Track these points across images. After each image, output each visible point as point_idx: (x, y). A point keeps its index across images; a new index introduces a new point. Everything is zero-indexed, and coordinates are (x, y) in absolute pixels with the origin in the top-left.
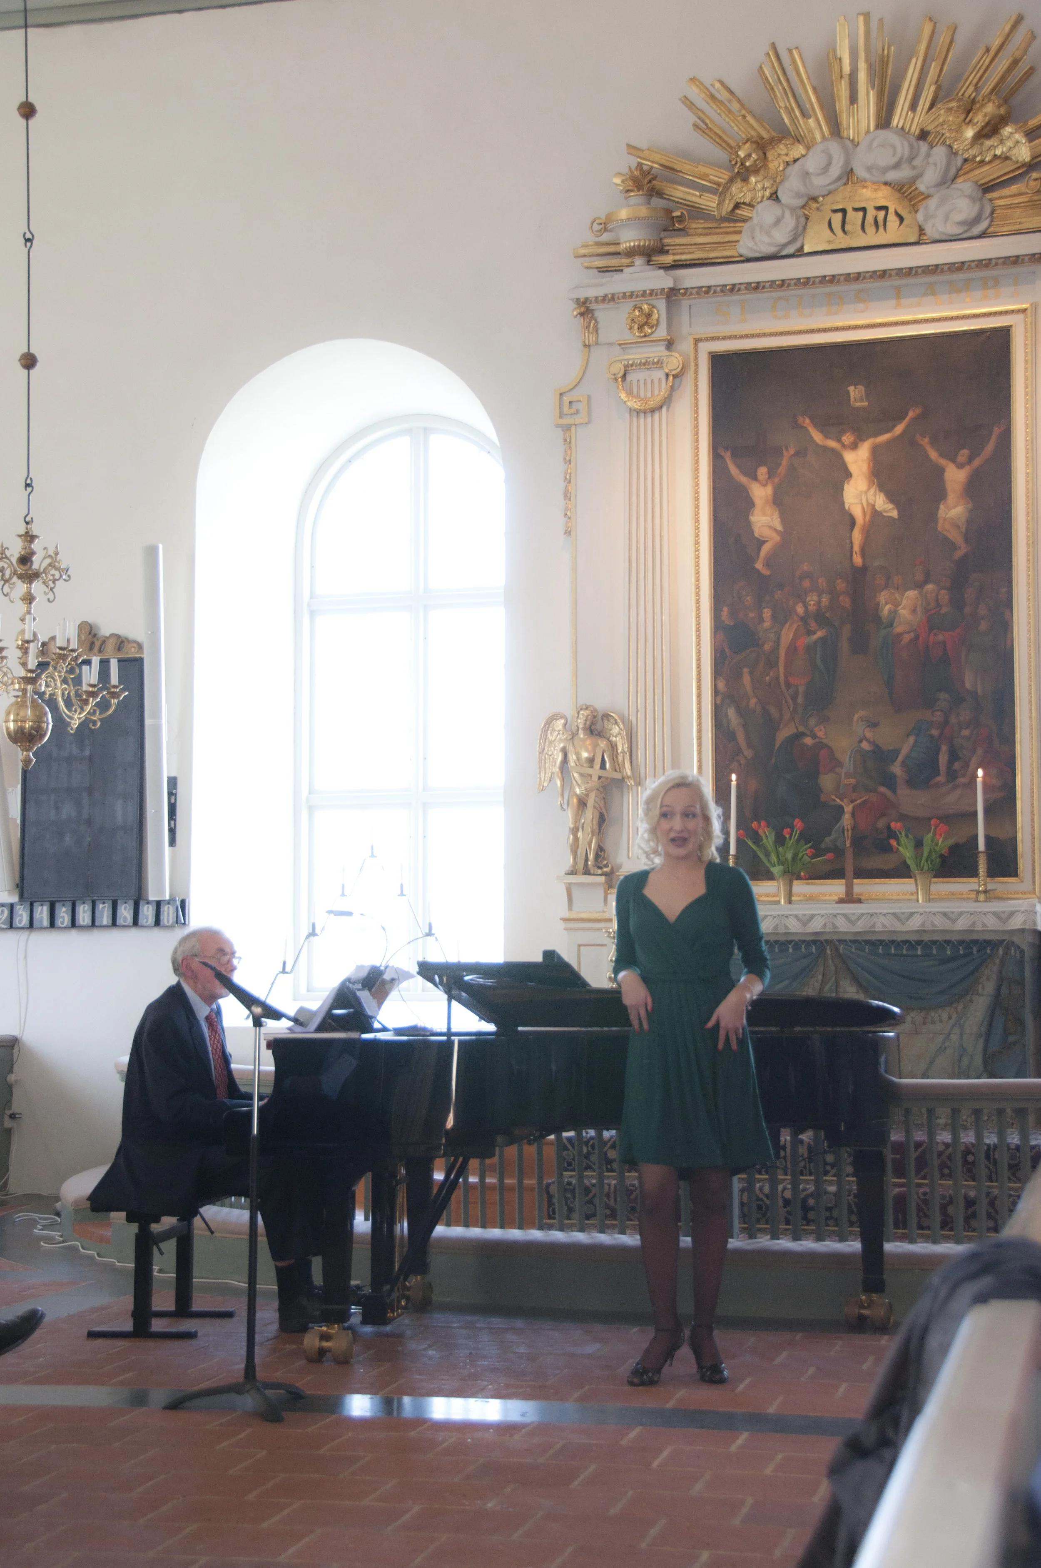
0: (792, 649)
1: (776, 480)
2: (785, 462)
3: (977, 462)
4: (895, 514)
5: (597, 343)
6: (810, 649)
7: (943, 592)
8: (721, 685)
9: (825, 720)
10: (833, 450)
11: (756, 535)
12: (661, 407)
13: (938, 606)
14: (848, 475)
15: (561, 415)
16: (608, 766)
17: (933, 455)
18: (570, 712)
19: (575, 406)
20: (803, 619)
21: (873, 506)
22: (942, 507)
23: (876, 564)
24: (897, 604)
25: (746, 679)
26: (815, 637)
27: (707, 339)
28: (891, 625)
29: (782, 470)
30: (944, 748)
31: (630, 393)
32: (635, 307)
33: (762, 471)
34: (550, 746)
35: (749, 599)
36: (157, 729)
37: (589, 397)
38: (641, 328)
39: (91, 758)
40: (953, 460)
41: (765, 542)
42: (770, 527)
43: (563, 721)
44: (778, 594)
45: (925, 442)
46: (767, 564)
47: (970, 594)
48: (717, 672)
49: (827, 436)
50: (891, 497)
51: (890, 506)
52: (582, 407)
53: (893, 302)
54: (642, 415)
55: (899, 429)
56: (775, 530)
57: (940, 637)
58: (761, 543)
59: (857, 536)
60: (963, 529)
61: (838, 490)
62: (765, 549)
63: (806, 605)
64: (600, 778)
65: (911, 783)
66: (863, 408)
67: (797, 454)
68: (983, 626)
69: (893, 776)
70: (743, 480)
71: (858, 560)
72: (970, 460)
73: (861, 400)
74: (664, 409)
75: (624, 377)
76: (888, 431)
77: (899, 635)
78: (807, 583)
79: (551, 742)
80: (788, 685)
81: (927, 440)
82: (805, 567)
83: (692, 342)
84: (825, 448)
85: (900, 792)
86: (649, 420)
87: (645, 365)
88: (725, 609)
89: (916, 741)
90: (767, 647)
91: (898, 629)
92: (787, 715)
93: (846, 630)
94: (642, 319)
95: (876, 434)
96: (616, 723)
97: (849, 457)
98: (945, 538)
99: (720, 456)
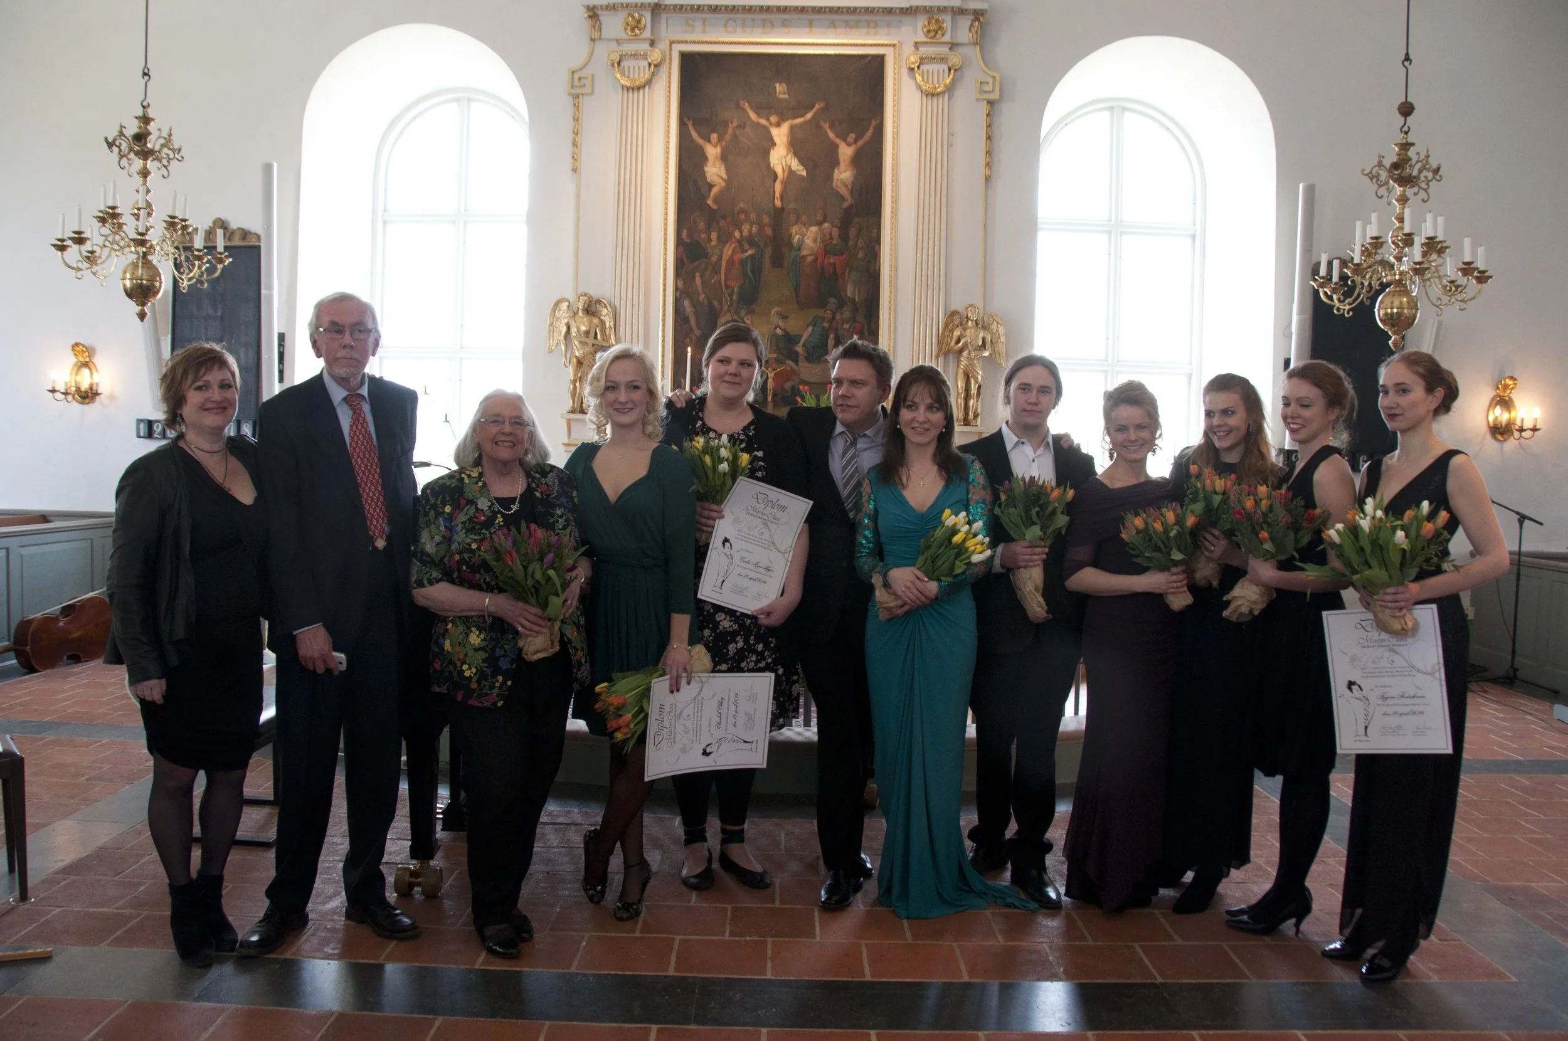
0: (731, 261)
1: (724, 143)
2: (730, 131)
3: (860, 143)
4: (804, 173)
5: (600, 38)
6: (743, 262)
7: (835, 229)
8: (680, 284)
9: (751, 312)
10: (764, 127)
11: (708, 180)
12: (644, 87)
13: (831, 238)
14: (774, 144)
15: (573, 87)
16: (599, 336)
17: (831, 135)
19: (583, 81)
20: (739, 242)
21: (790, 167)
22: (836, 171)
23: (791, 206)
24: (803, 235)
25: (698, 281)
26: (747, 254)
27: (678, 42)
28: (799, 249)
29: (728, 137)
30: (832, 336)
31: (623, 74)
32: (629, 15)
33: (714, 137)
34: (557, 321)
35: (702, 225)
36: (270, 298)
37: (593, 76)
38: (633, 30)
39: (222, 318)
40: (845, 140)
41: (714, 186)
42: (719, 176)
43: (567, 304)
44: (722, 223)
45: (826, 126)
46: (715, 201)
47: (852, 232)
48: (678, 273)
49: (759, 116)
50: (802, 161)
51: (801, 168)
52: (587, 82)
53: (807, 30)
54: (631, 91)
55: (809, 116)
56: (722, 178)
57: (832, 261)
58: (711, 186)
59: (778, 187)
60: (850, 187)
61: (766, 154)
62: (715, 191)
63: (741, 232)
64: (593, 345)
65: (809, 359)
66: (786, 100)
67: (739, 126)
68: (861, 255)
69: (797, 354)
70: (700, 141)
71: (778, 203)
72: (856, 141)
73: (784, 94)
74: (647, 88)
75: (619, 64)
76: (802, 116)
77: (804, 257)
78: (742, 216)
79: (558, 318)
80: (727, 287)
81: (827, 125)
82: (742, 205)
83: (668, 43)
84: (758, 124)
85: (801, 364)
86: (636, 94)
87: (635, 56)
88: (685, 231)
89: (813, 330)
90: (714, 259)
91: (804, 252)
92: (725, 308)
93: (768, 252)
94: (633, 24)
95: (794, 118)
96: (606, 307)
97: (774, 132)
98: (838, 192)
99: (685, 124)
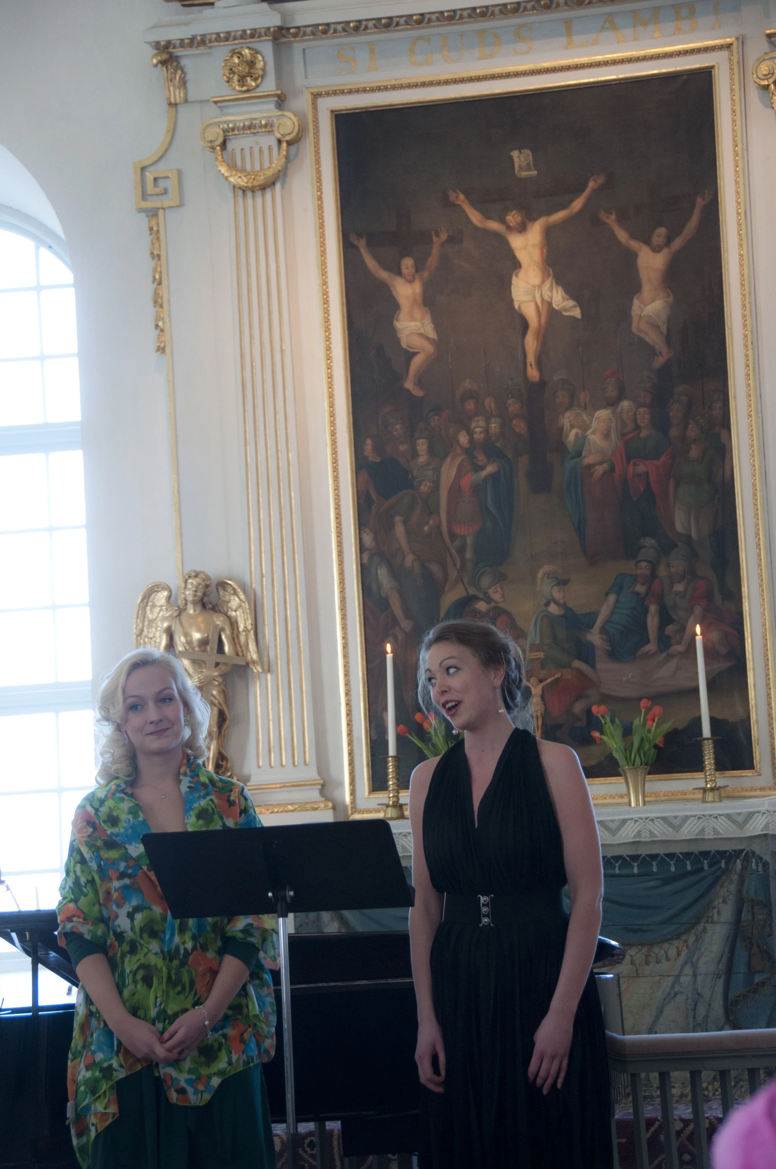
0: (455, 490)
1: (426, 274)
2: (435, 250)
3: (678, 243)
4: (577, 313)
5: (186, 101)
6: (478, 489)
7: (642, 410)
8: (368, 539)
9: (501, 578)
10: (496, 235)
11: (404, 345)
12: (274, 184)
13: (637, 428)
14: (517, 265)
15: (144, 196)
16: (227, 648)
17: (622, 235)
18: (175, 581)
19: (162, 184)
20: (469, 452)
21: (550, 304)
22: (636, 302)
23: (556, 378)
24: (585, 428)
25: (400, 530)
26: (484, 473)
27: (328, 94)
28: (579, 454)
29: (432, 261)
30: (653, 608)
31: (232, 166)
32: (234, 52)
33: (407, 263)
34: (150, 626)
35: (398, 429)
37: (179, 173)
38: (242, 80)
40: (647, 242)
41: (415, 354)
42: (421, 335)
43: (165, 593)
44: (435, 420)
45: (611, 220)
46: (419, 382)
47: (675, 411)
48: (361, 523)
49: (488, 216)
50: (571, 292)
51: (571, 303)
52: (171, 184)
53: (563, 40)
54: (249, 194)
55: (577, 204)
56: (427, 338)
57: (641, 468)
58: (410, 355)
59: (531, 343)
60: (664, 329)
61: (505, 285)
62: (416, 362)
63: (470, 433)
64: (217, 664)
65: (613, 655)
66: (531, 179)
67: (451, 240)
68: (695, 452)
69: (591, 647)
70: (384, 275)
71: (533, 373)
72: (669, 240)
73: (529, 169)
74: (278, 186)
75: (224, 145)
76: (564, 207)
77: (590, 466)
78: (470, 405)
79: (151, 621)
80: (453, 536)
81: (613, 217)
82: (467, 384)
83: (309, 97)
84: (485, 231)
85: (599, 666)
86: (259, 200)
87: (250, 128)
88: (369, 442)
89: (617, 601)
90: (424, 488)
91: (589, 459)
92: (453, 574)
93: (523, 463)
94: (243, 69)
95: (549, 212)
96: (235, 593)
97: (517, 242)
98: (642, 341)
99: (353, 246)
